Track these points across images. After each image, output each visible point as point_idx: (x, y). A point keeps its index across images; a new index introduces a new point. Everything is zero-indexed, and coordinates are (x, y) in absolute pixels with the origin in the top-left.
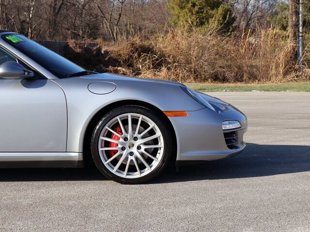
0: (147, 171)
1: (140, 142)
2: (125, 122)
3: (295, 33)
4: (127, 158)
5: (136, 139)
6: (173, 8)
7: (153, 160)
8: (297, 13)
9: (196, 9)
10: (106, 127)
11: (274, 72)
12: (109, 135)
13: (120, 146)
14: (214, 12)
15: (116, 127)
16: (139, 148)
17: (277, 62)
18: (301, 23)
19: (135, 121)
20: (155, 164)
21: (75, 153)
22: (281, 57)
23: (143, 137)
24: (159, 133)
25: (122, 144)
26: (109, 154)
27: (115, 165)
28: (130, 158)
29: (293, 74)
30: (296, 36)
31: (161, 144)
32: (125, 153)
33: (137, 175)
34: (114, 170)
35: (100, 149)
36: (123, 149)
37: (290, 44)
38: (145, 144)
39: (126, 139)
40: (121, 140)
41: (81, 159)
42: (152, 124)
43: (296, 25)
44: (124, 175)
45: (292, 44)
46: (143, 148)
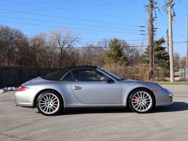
0: (147, 109)
1: (144, 100)
2: (140, 94)
3: (152, 65)
4: (140, 106)
5: (143, 99)
6: (106, 57)
7: (148, 106)
8: (152, 58)
9: (114, 57)
10: (134, 96)
11: (145, 78)
12: (135, 98)
13: (138, 101)
14: (120, 58)
15: (137, 95)
16: (144, 102)
17: (146, 75)
18: (154, 62)
19: (143, 94)
20: (149, 107)
21: (124, 103)
22: (147, 73)
23: (145, 99)
24: (150, 97)
25: (139, 101)
26: (134, 104)
27: (136, 108)
28: (141, 105)
29: (152, 79)
30: (152, 66)
31: (151, 100)
32: (140, 104)
33: (143, 111)
34: (137, 109)
35: (132, 103)
36: (139, 102)
37: (150, 69)
38: (146, 101)
39: (140, 99)
40: (138, 100)
41: (126, 106)
42: (148, 95)
43: (152, 62)
44: (140, 110)
45: (151, 69)
46: (145, 102)
